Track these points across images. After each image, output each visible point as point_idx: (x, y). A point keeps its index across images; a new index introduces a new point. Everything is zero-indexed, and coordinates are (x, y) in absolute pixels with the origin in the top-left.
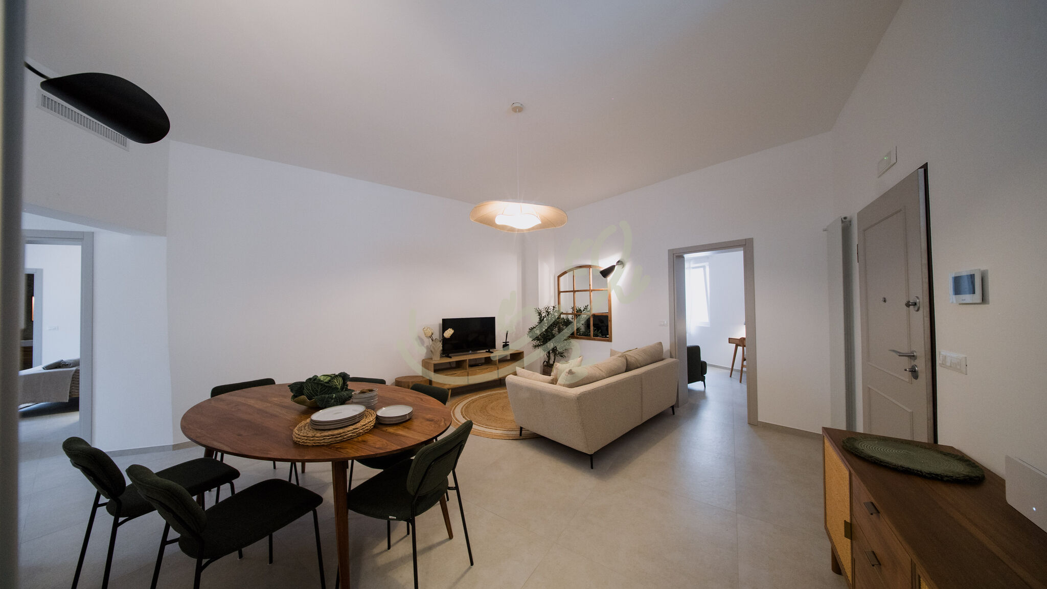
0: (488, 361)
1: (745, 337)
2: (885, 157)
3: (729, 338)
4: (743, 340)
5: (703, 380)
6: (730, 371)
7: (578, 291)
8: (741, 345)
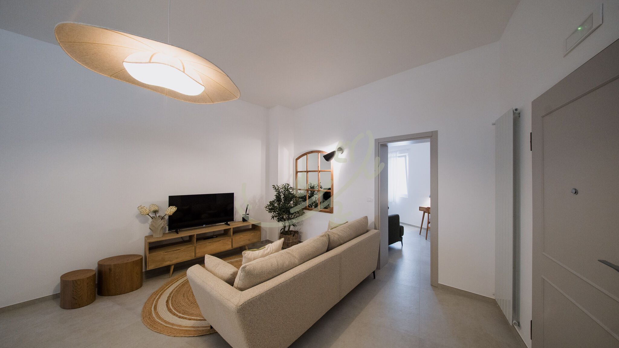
0: (226, 233)
1: (430, 207)
2: (580, 26)
3: (420, 207)
4: (428, 209)
5: (401, 240)
6: (420, 229)
7: (310, 171)
8: (427, 212)
